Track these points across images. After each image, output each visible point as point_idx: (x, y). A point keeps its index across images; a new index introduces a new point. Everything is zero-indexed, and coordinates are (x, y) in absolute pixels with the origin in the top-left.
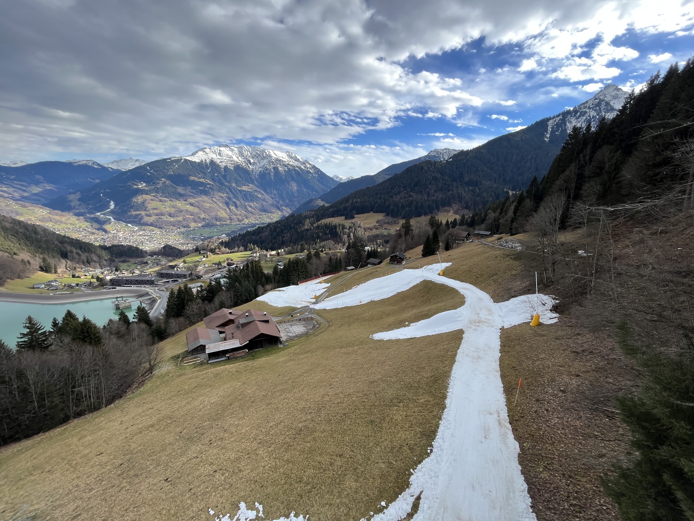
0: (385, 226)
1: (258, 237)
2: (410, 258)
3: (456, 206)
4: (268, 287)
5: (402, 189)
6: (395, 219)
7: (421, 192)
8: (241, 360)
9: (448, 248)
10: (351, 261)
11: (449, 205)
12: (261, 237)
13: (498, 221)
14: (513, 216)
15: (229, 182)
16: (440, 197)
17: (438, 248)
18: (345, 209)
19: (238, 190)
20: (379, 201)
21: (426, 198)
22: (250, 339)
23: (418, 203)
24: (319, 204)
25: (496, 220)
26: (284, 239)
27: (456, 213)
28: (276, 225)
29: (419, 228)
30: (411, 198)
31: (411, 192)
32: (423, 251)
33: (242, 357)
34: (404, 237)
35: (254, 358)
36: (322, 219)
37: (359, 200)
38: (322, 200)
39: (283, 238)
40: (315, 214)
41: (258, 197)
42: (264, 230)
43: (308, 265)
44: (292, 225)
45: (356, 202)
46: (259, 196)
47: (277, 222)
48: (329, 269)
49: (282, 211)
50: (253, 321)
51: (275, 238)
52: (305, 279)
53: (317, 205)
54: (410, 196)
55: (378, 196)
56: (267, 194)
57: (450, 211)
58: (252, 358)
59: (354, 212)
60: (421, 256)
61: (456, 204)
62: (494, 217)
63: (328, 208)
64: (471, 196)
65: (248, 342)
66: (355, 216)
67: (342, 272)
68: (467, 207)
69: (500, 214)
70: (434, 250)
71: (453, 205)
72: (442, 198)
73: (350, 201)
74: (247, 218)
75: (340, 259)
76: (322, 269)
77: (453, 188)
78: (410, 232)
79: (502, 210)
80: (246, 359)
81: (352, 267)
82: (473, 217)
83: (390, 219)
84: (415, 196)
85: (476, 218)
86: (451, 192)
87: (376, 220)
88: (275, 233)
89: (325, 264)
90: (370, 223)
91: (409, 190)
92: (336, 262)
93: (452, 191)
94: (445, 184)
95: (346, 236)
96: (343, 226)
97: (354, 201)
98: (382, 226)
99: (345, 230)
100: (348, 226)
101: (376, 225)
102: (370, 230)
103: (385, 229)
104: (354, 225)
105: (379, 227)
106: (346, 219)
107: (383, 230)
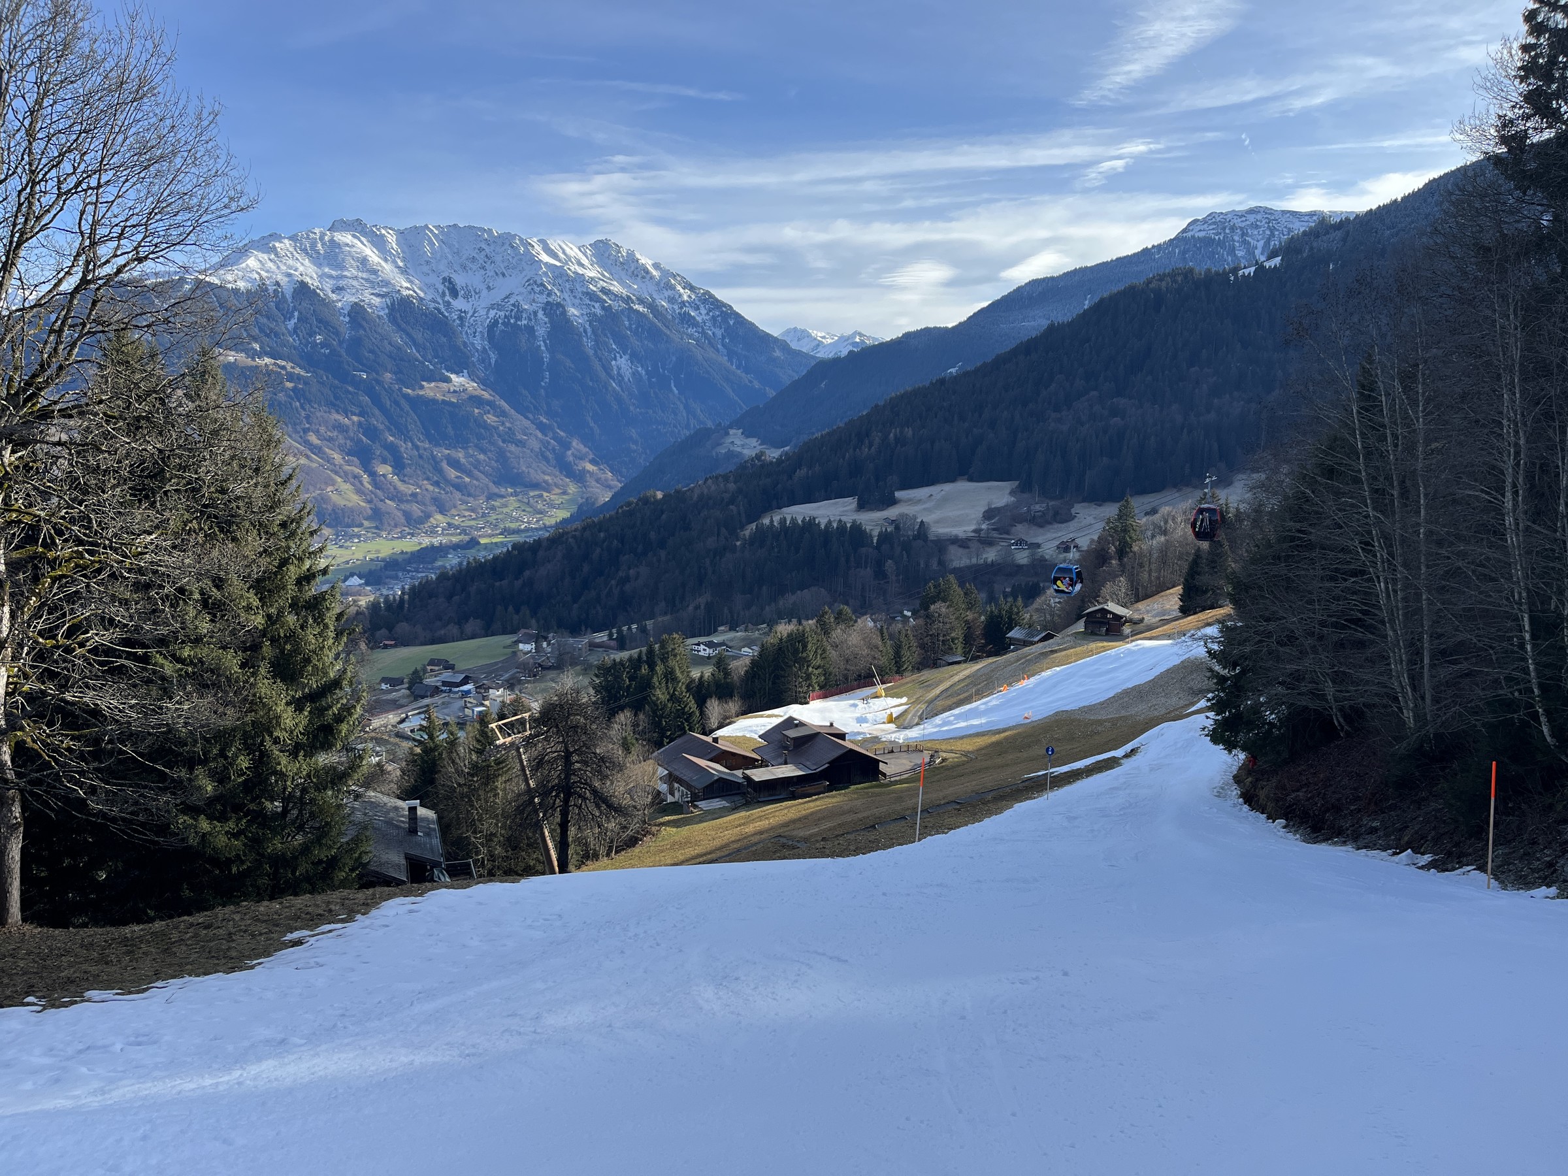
2: (1142, 620)
4: (731, 707)
5: (1079, 383)
6: (1056, 504)
7: (1157, 397)
12: (530, 582)
15: (368, 369)
18: (858, 468)
19: (406, 396)
20: (991, 435)
21: (1179, 419)
23: (1147, 437)
24: (740, 451)
26: (628, 588)
30: (1117, 420)
31: (1119, 394)
32: (1183, 598)
36: (772, 508)
37: (909, 433)
38: (748, 434)
39: (622, 582)
40: (739, 491)
41: (485, 426)
45: (901, 441)
46: (490, 419)
50: (816, 734)
51: (587, 585)
53: (731, 455)
54: (1114, 412)
56: (522, 410)
59: (892, 479)
63: (783, 467)
66: (898, 494)
74: (442, 511)
76: (862, 662)
78: (1135, 545)
83: (1038, 503)
84: (1134, 412)
87: (983, 507)
88: (586, 569)
90: (958, 522)
91: (1110, 386)
95: (869, 571)
96: (857, 534)
97: (892, 435)
98: (1008, 533)
99: (863, 550)
100: (876, 533)
101: (984, 527)
102: (960, 546)
103: (1020, 542)
104: (897, 528)
105: (995, 534)
106: (862, 506)
107: (1013, 544)
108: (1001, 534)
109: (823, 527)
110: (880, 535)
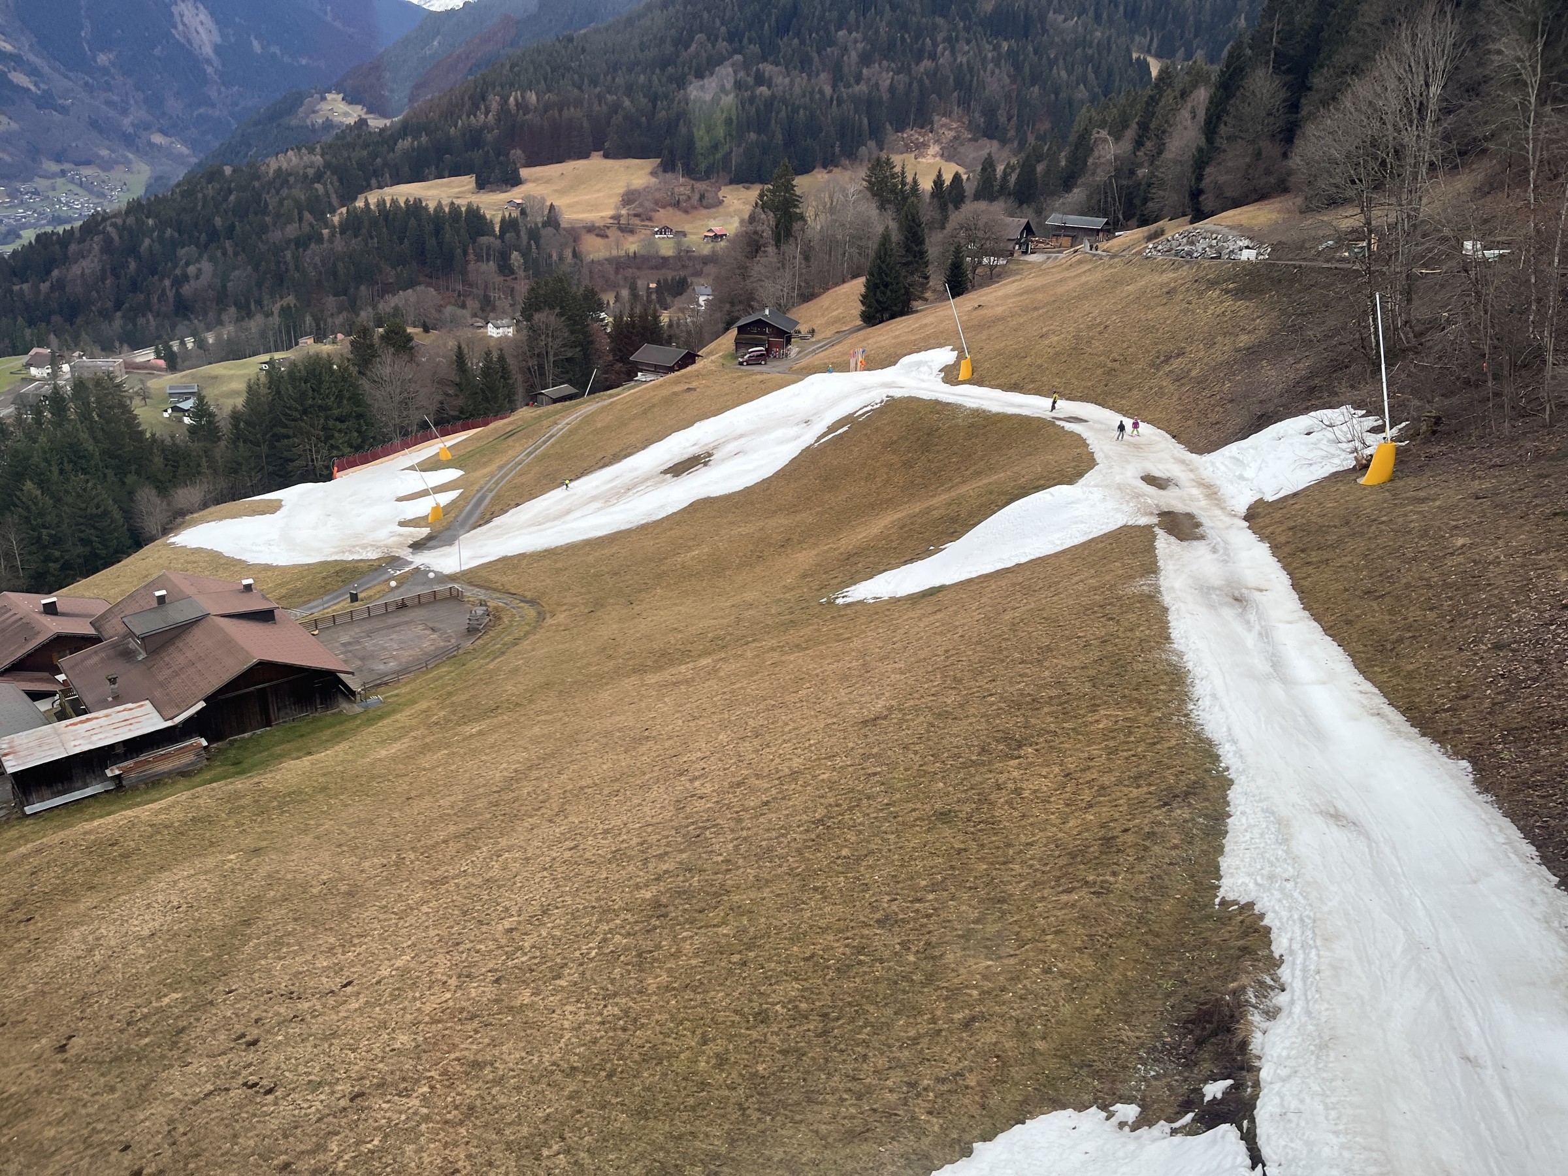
0: (664, 216)
1: (45, 287)
2: (812, 332)
3: (948, 127)
4: (185, 495)
5: (722, 45)
6: (701, 186)
7: (805, 64)
8: (182, 783)
9: (958, 285)
10: (549, 368)
11: (923, 120)
12: (60, 285)
13: (1132, 172)
14: (1202, 142)
16: (885, 84)
17: (924, 287)
18: (474, 139)
20: (627, 103)
21: (828, 90)
22: (210, 690)
23: (795, 110)
24: (337, 118)
25: (1124, 169)
26: (186, 289)
27: (949, 154)
28: (131, 220)
29: (832, 210)
30: (763, 89)
31: (764, 59)
32: (865, 299)
33: (184, 773)
34: (771, 250)
35: (239, 768)
36: (368, 188)
37: (532, 97)
38: (351, 99)
39: (178, 282)
40: (328, 165)
42: (73, 248)
43: (365, 384)
44: (218, 221)
45: (522, 106)
46: (20, 79)
47: (135, 207)
48: (460, 402)
49: (149, 152)
50: (196, 621)
51: (135, 287)
52: (358, 448)
53: (328, 125)
54: (760, 80)
55: (620, 80)
56: (60, 67)
57: (925, 145)
58: (232, 769)
59: (517, 153)
60: (859, 322)
61: (947, 114)
62: (1116, 157)
63: (388, 139)
64: (1007, 80)
65: (202, 705)
66: (524, 172)
67: (524, 413)
68: (991, 130)
69: (1139, 143)
70: (907, 292)
71: (939, 120)
72: (892, 88)
73: (494, 102)
75: (502, 358)
76: (427, 401)
77: (935, 44)
78: (796, 226)
79: (1144, 127)
80: (207, 776)
81: (565, 388)
82: (1027, 168)
83: (680, 185)
84: (781, 81)
85: (1040, 168)
86: (927, 64)
87: (621, 189)
88: (133, 265)
89: (441, 382)
90: (593, 206)
91: (755, 49)
92: (486, 372)
93: (933, 57)
94: (904, 26)
95: (492, 265)
96: (475, 221)
97: (512, 99)
98: (650, 219)
99: (484, 240)
100: (497, 220)
101: (624, 212)
102: (597, 235)
103: (664, 230)
104: (523, 213)
105: (637, 221)
106: (481, 185)
107: (656, 233)
108: (643, 220)
109: (431, 210)
110: (503, 220)
